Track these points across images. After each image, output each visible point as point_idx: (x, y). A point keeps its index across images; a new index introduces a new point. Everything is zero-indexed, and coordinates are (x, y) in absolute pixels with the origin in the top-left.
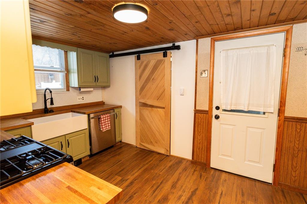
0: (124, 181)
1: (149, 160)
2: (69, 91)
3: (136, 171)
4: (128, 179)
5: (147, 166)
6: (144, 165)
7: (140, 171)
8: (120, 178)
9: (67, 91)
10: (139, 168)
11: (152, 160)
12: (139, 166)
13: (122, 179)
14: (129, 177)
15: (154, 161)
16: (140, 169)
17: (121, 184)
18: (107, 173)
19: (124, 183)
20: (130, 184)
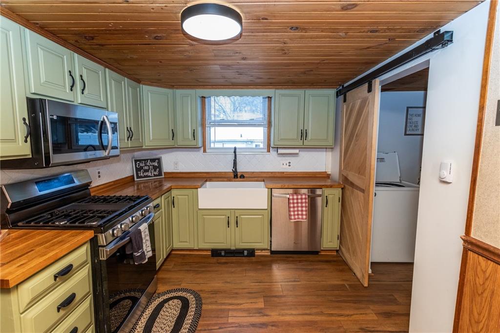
0: (259, 313)
1: (343, 312)
2: (269, 152)
3: (294, 312)
4: (267, 315)
5: (323, 318)
6: (322, 314)
7: (300, 318)
8: (261, 305)
9: (268, 152)
10: (308, 312)
11: (348, 315)
12: (311, 308)
13: (261, 309)
14: (272, 314)
15: (351, 321)
16: (306, 314)
17: (251, 315)
18: (258, 287)
19: (255, 316)
20: (261, 324)
